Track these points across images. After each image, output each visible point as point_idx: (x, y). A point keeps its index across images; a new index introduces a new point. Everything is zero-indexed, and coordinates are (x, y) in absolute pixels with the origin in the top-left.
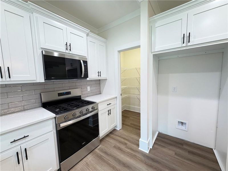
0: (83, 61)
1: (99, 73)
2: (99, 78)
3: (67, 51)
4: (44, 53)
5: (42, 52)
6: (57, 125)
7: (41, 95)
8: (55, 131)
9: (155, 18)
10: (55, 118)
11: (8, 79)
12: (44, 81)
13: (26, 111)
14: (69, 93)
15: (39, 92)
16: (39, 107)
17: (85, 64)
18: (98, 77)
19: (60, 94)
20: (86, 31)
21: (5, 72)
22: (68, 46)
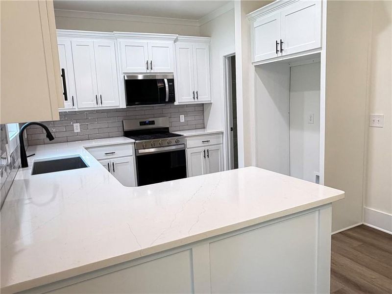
0: (167, 79)
1: (196, 94)
2: (196, 101)
3: (148, 71)
4: (126, 78)
5: (124, 76)
6: (136, 151)
7: (123, 122)
8: (135, 157)
9: (253, 15)
10: (135, 143)
11: (100, 106)
12: (125, 107)
13: (111, 139)
14: (153, 123)
15: (121, 119)
16: (122, 136)
17: (171, 84)
18: (193, 100)
19: (142, 123)
20: (173, 37)
21: (99, 99)
22: (149, 65)
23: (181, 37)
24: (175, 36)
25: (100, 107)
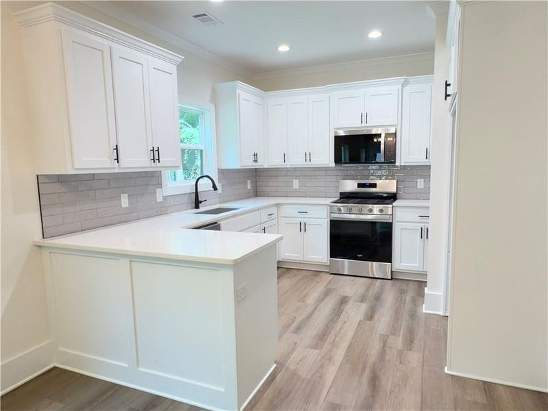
0: (386, 134)
12: (333, 166)
14: (374, 185)
17: (390, 139)
19: (361, 185)
20: (400, 80)
21: (308, 157)
22: (364, 117)
23: (410, 78)
24: (402, 79)
25: (308, 164)
